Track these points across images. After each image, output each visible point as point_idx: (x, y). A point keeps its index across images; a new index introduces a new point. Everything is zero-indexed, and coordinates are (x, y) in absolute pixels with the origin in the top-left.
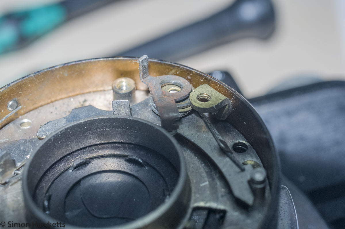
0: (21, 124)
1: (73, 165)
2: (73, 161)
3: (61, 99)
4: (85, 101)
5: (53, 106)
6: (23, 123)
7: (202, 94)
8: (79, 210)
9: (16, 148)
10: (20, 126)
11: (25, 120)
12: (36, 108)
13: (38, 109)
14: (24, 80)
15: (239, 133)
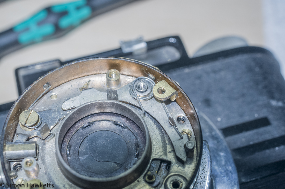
0: (51, 96)
1: (83, 126)
2: (83, 123)
3: (75, 79)
4: (89, 81)
5: (70, 84)
6: (53, 95)
7: (160, 88)
8: (87, 156)
9: (49, 115)
10: (50, 98)
11: (54, 94)
12: (60, 85)
13: (60, 86)
14: (53, 72)
15: (181, 109)
